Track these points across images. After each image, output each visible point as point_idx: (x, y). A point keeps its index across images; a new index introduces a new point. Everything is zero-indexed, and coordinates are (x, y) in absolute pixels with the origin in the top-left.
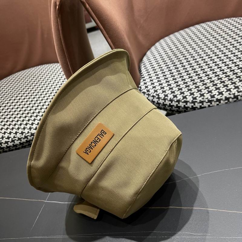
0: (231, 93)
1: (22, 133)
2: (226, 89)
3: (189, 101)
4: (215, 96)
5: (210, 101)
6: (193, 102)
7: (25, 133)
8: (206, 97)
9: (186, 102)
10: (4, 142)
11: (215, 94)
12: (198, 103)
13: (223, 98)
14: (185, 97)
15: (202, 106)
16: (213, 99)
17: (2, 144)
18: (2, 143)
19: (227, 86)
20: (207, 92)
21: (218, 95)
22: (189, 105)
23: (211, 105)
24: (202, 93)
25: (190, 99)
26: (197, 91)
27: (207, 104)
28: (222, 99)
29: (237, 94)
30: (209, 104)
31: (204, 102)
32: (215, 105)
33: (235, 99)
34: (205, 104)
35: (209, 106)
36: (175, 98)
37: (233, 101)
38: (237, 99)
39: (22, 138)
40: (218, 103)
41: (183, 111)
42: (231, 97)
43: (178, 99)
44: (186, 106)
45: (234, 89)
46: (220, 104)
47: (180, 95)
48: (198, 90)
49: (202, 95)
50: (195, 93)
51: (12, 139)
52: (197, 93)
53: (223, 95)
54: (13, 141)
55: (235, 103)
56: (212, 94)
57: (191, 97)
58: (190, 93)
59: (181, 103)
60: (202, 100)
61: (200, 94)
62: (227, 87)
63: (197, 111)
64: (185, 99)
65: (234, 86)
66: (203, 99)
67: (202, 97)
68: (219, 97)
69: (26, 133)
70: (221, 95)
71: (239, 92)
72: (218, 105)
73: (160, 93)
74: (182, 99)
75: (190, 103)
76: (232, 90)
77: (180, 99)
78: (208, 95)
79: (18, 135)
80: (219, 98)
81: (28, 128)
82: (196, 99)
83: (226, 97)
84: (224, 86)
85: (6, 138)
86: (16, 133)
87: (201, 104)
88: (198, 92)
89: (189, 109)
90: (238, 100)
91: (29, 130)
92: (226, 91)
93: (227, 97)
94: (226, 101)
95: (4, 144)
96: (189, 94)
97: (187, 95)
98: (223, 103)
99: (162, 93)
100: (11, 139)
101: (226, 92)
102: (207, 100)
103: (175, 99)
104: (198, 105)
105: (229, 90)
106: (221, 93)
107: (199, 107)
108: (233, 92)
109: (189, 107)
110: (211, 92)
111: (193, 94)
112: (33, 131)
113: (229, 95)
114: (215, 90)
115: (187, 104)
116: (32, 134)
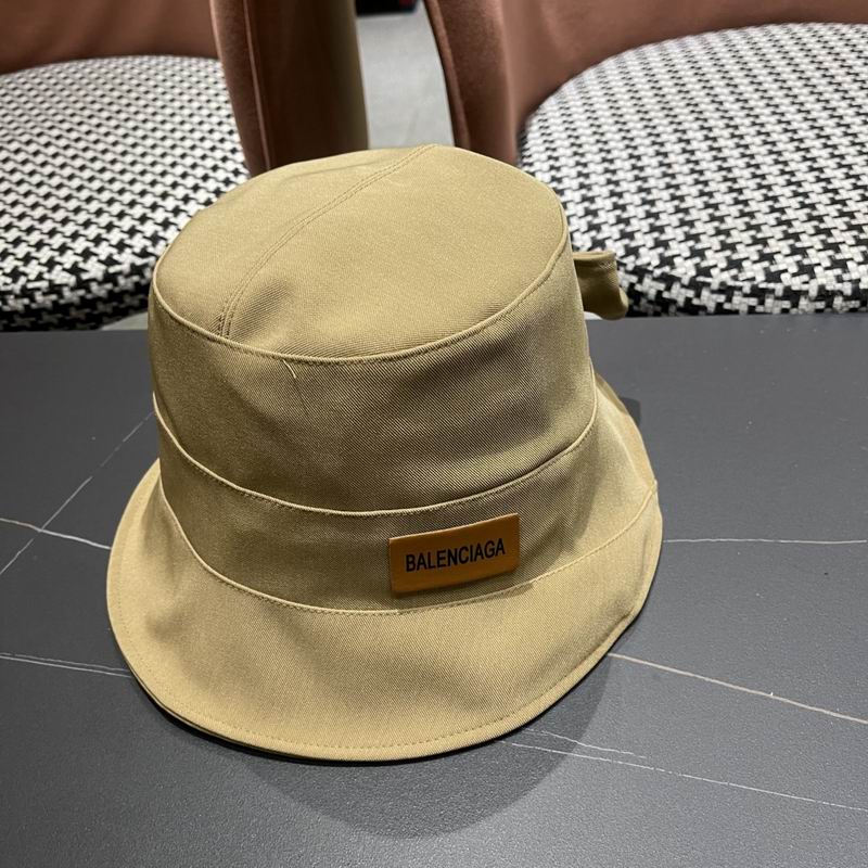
0: (846, 277)
1: (15, 274)
2: (830, 257)
3: (679, 279)
4: (783, 276)
5: (759, 294)
6: (696, 286)
7: (25, 274)
8: (749, 274)
9: (669, 280)
11: (785, 271)
12: (713, 292)
13: (813, 288)
14: (667, 261)
15: (727, 306)
16: (771, 285)
20: (756, 257)
21: (794, 275)
22: (679, 293)
23: (760, 309)
24: (735, 257)
25: (685, 269)
26: (719, 247)
27: (746, 300)
28: (807, 292)
30: (753, 301)
31: (736, 293)
32: (777, 310)
33: (855, 304)
34: (739, 302)
35: (751, 310)
36: (632, 258)
37: (845, 309)
38: (865, 303)
39: (10, 292)
40: (786, 304)
41: (651, 312)
42: (840, 293)
43: (639, 263)
44: (666, 295)
45: (859, 264)
46: (794, 311)
47: (651, 249)
48: (722, 242)
49: (735, 264)
50: (708, 253)
52: (717, 251)
53: (813, 276)
55: (853, 317)
56: (773, 269)
57: (690, 263)
58: (691, 248)
59: (647, 281)
60: (731, 283)
61: (728, 258)
62: (838, 251)
63: (701, 318)
64: (667, 269)
65: (864, 253)
66: (735, 278)
67: (734, 272)
68: (796, 284)
69: (32, 277)
70: (805, 277)
72: (785, 311)
73: (578, 230)
74: (657, 267)
75: (683, 286)
76: (850, 265)
77: (649, 264)
78: (759, 266)
80: (794, 288)
81: (44, 261)
82: (710, 276)
83: (822, 288)
84: (827, 246)
87: (722, 298)
88: (722, 250)
89: (672, 309)
90: (864, 308)
91: (45, 269)
92: (827, 263)
93: (828, 288)
94: (821, 305)
96: (687, 254)
97: (679, 255)
98: (807, 310)
99: (584, 233)
101: (827, 269)
102: (747, 288)
103: (630, 262)
104: (708, 299)
105: (842, 264)
106: (807, 270)
107: (711, 306)
108: (854, 276)
109: (674, 302)
110: (770, 258)
111: (700, 253)
112: (60, 276)
113: (834, 282)
114: (787, 256)
115: (668, 289)
116: (54, 288)
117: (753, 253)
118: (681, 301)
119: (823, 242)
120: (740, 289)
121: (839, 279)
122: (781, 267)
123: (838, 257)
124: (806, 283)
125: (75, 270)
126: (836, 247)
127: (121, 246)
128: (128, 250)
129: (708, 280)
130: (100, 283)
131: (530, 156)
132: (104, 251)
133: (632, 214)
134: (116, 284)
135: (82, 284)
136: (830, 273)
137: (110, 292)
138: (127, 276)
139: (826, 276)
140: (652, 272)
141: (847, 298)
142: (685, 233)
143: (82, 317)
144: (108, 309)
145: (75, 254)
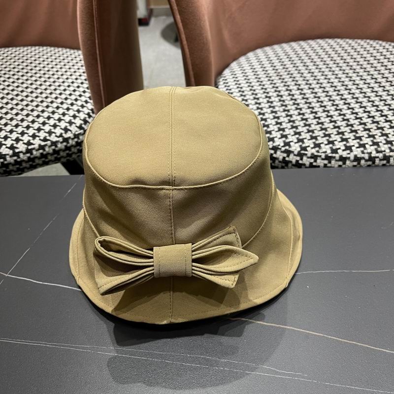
0: (365, 151)
2: (358, 142)
3: (293, 152)
4: (339, 151)
5: (328, 158)
6: (300, 155)
8: (324, 150)
9: (288, 152)
11: (340, 149)
12: (308, 158)
13: (352, 156)
14: (287, 144)
15: (314, 164)
16: (334, 155)
19: (360, 138)
20: (326, 142)
21: (343, 150)
22: (293, 158)
24: (317, 142)
25: (295, 148)
26: (310, 138)
27: (323, 161)
28: (349, 158)
29: (374, 154)
30: (326, 162)
31: (319, 158)
32: (336, 166)
34: (320, 162)
35: (325, 166)
36: (271, 143)
37: (366, 165)
38: (374, 162)
40: (341, 163)
41: (280, 166)
42: (363, 158)
43: (275, 144)
44: (287, 159)
45: (371, 145)
46: (344, 166)
47: (280, 138)
48: (311, 136)
49: (318, 146)
50: (305, 141)
52: (309, 140)
53: (351, 151)
55: (369, 169)
56: (334, 148)
57: (298, 145)
58: (297, 138)
59: (279, 153)
61: (314, 143)
63: (303, 169)
64: (287, 147)
66: (318, 152)
67: (317, 149)
68: (345, 154)
70: (348, 151)
71: (378, 152)
72: (340, 166)
75: (295, 155)
77: (279, 145)
78: (328, 147)
80: (344, 156)
82: (307, 151)
83: (356, 156)
87: (312, 160)
89: (290, 165)
90: (373, 165)
93: (358, 156)
94: (355, 163)
96: (296, 141)
97: (292, 141)
98: (349, 165)
101: (357, 148)
102: (323, 156)
104: (306, 161)
106: (348, 148)
107: (307, 164)
108: (369, 151)
109: (291, 162)
111: (302, 141)
113: (361, 154)
114: (340, 142)
115: (288, 156)
117: (325, 140)
118: (294, 162)
120: (320, 156)
121: (363, 152)
122: (338, 147)
123: (362, 142)
124: (349, 154)
125: (12, 147)
127: (34, 136)
128: (37, 138)
129: (306, 152)
130: (24, 154)
132: (26, 138)
134: (32, 154)
135: (16, 154)
137: (29, 158)
138: (37, 150)
139: (357, 151)
140: (280, 149)
141: (366, 161)
142: (294, 131)
143: (15, 169)
144: (28, 165)
145: (12, 140)
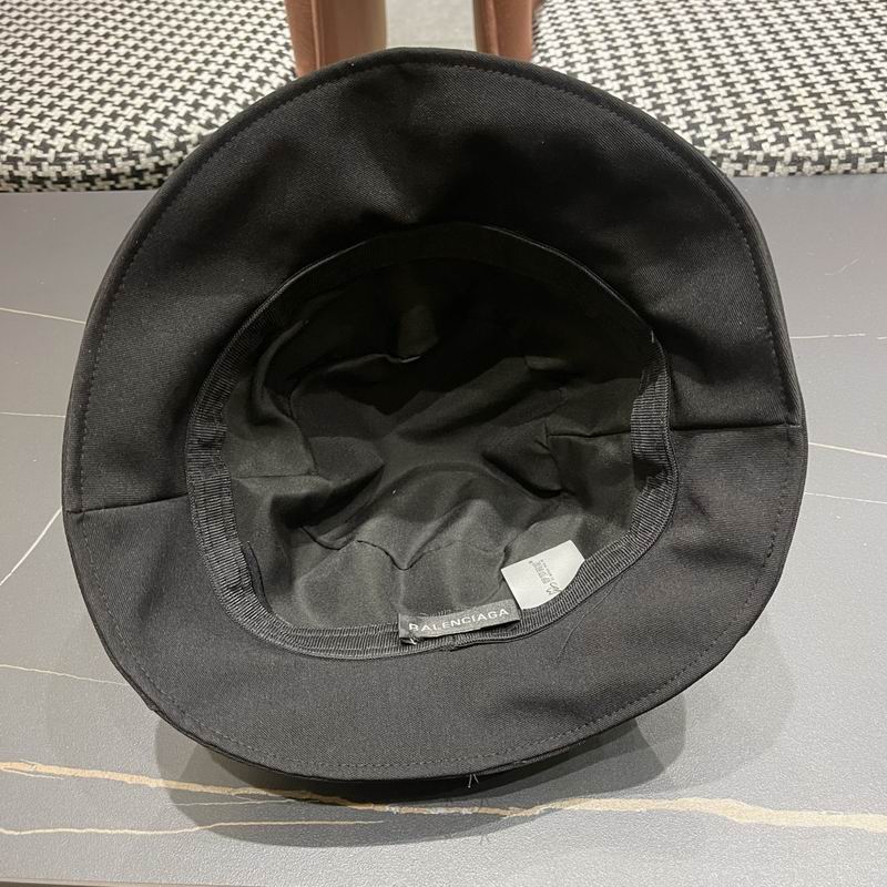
1: (97, 141)
7: (105, 142)
10: (27, 159)
17: (20, 163)
18: (21, 159)
23: (744, 173)
33: (820, 168)
39: (93, 158)
51: (57, 153)
54: (59, 161)
60: (721, 151)
62: (808, 124)
65: (828, 126)
69: (112, 144)
76: (818, 135)
79: (82, 146)
81: (121, 129)
84: (799, 121)
85: (35, 147)
86: (74, 136)
88: (714, 124)
91: (123, 137)
92: (799, 134)
95: (27, 164)
100: (52, 151)
105: (811, 135)
110: (753, 130)
112: (136, 144)
116: (133, 155)
119: (796, 117)
126: (806, 121)
131: (544, 44)
133: (637, 94)
136: (802, 142)
